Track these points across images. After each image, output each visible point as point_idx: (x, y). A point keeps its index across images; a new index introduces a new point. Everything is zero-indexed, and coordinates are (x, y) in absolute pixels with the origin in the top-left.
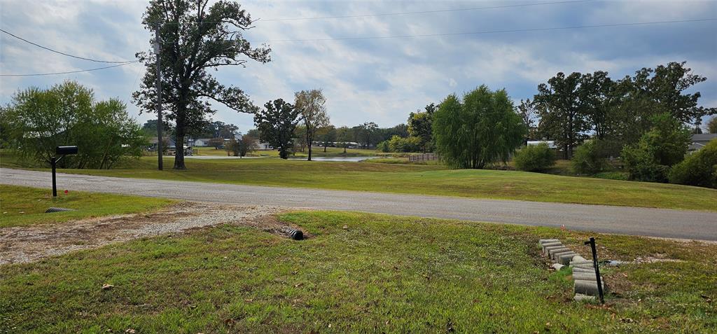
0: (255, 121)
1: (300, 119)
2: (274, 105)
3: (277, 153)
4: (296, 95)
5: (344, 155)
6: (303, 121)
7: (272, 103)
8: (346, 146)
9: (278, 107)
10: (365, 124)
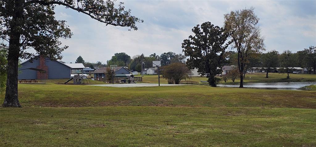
0: (183, 47)
1: (230, 43)
2: (201, 29)
3: (205, 79)
4: (226, 16)
5: (287, 80)
6: (233, 44)
7: (200, 27)
8: (291, 71)
9: (205, 30)
10: (311, 48)
